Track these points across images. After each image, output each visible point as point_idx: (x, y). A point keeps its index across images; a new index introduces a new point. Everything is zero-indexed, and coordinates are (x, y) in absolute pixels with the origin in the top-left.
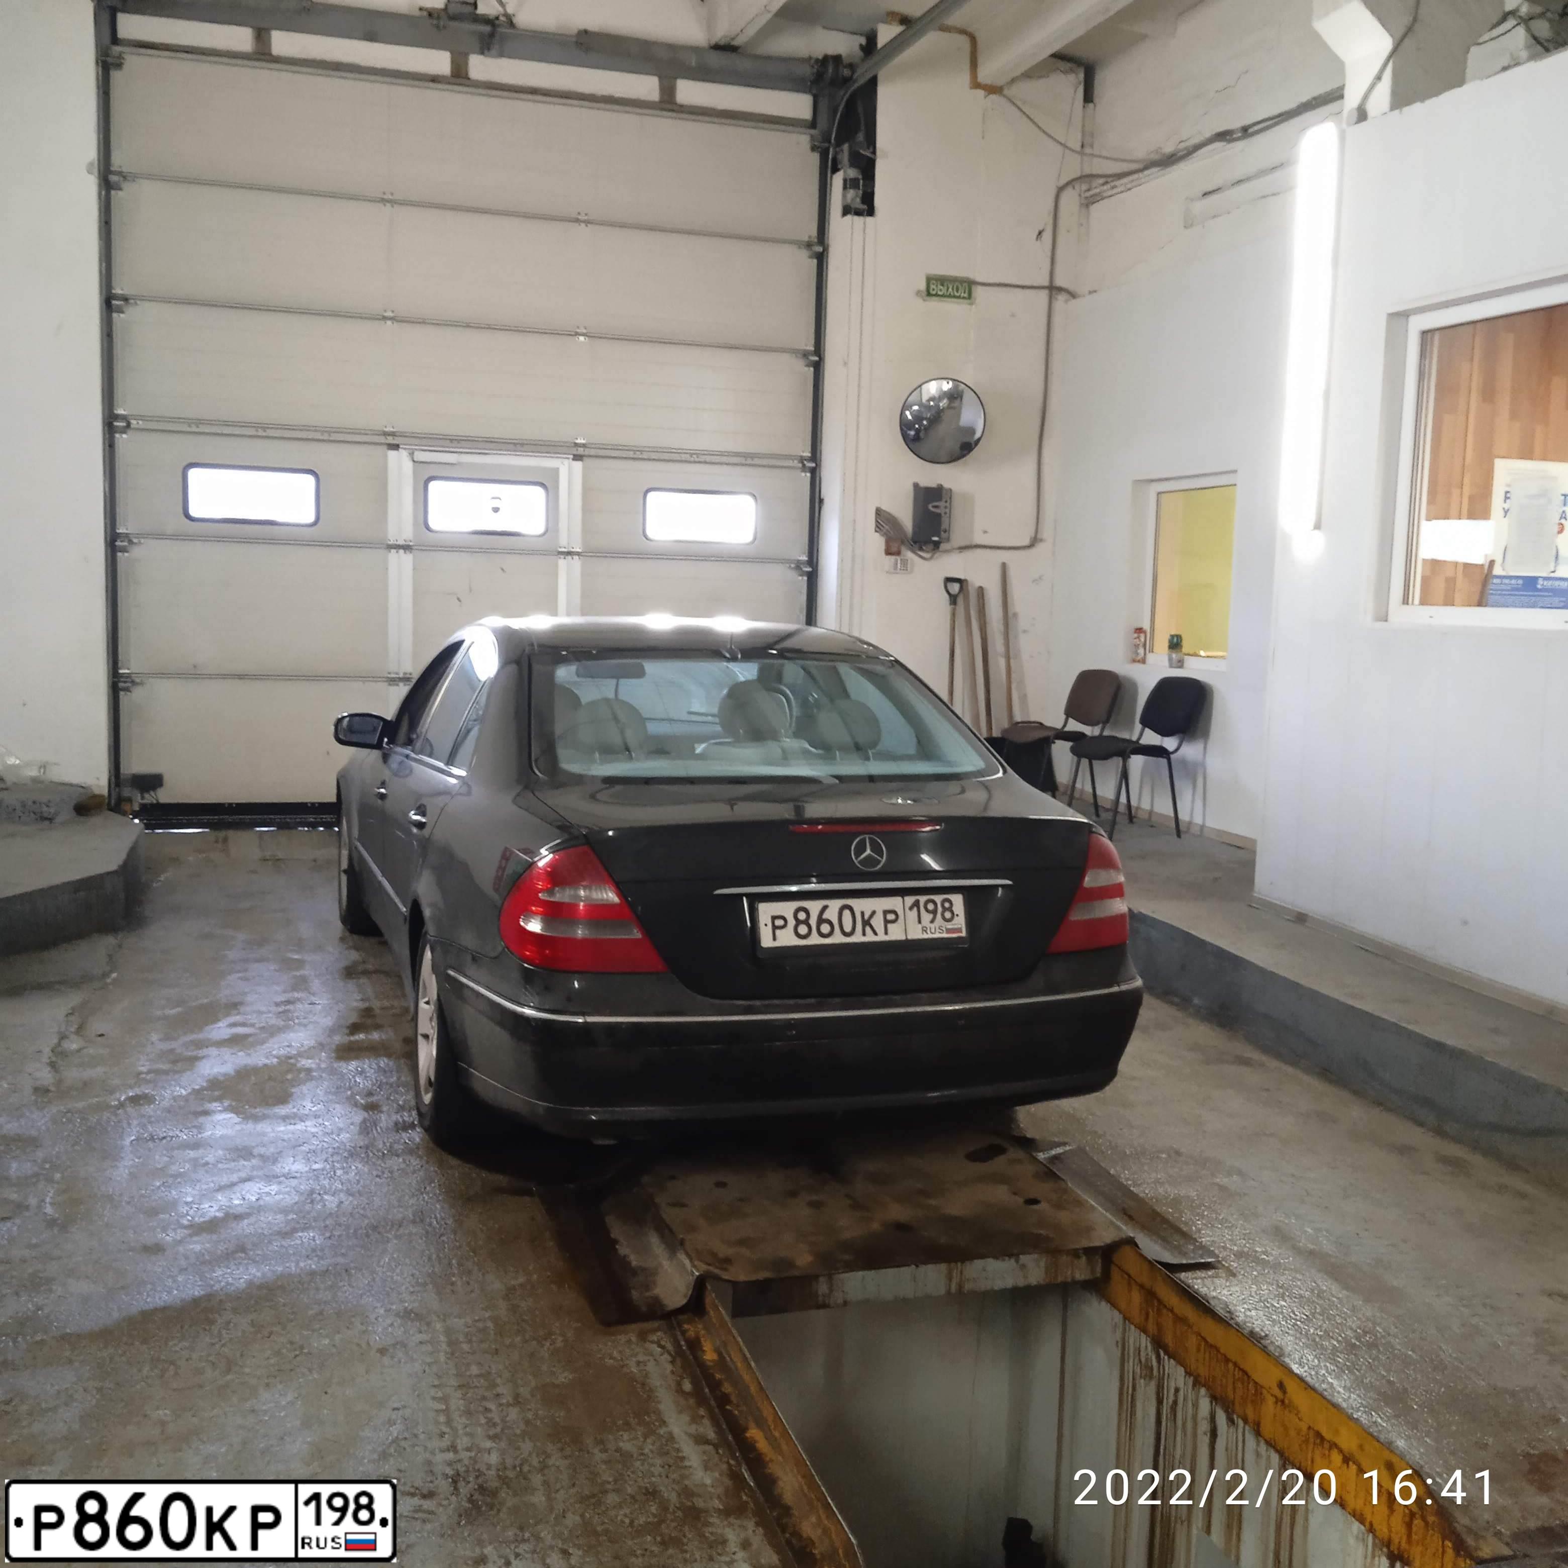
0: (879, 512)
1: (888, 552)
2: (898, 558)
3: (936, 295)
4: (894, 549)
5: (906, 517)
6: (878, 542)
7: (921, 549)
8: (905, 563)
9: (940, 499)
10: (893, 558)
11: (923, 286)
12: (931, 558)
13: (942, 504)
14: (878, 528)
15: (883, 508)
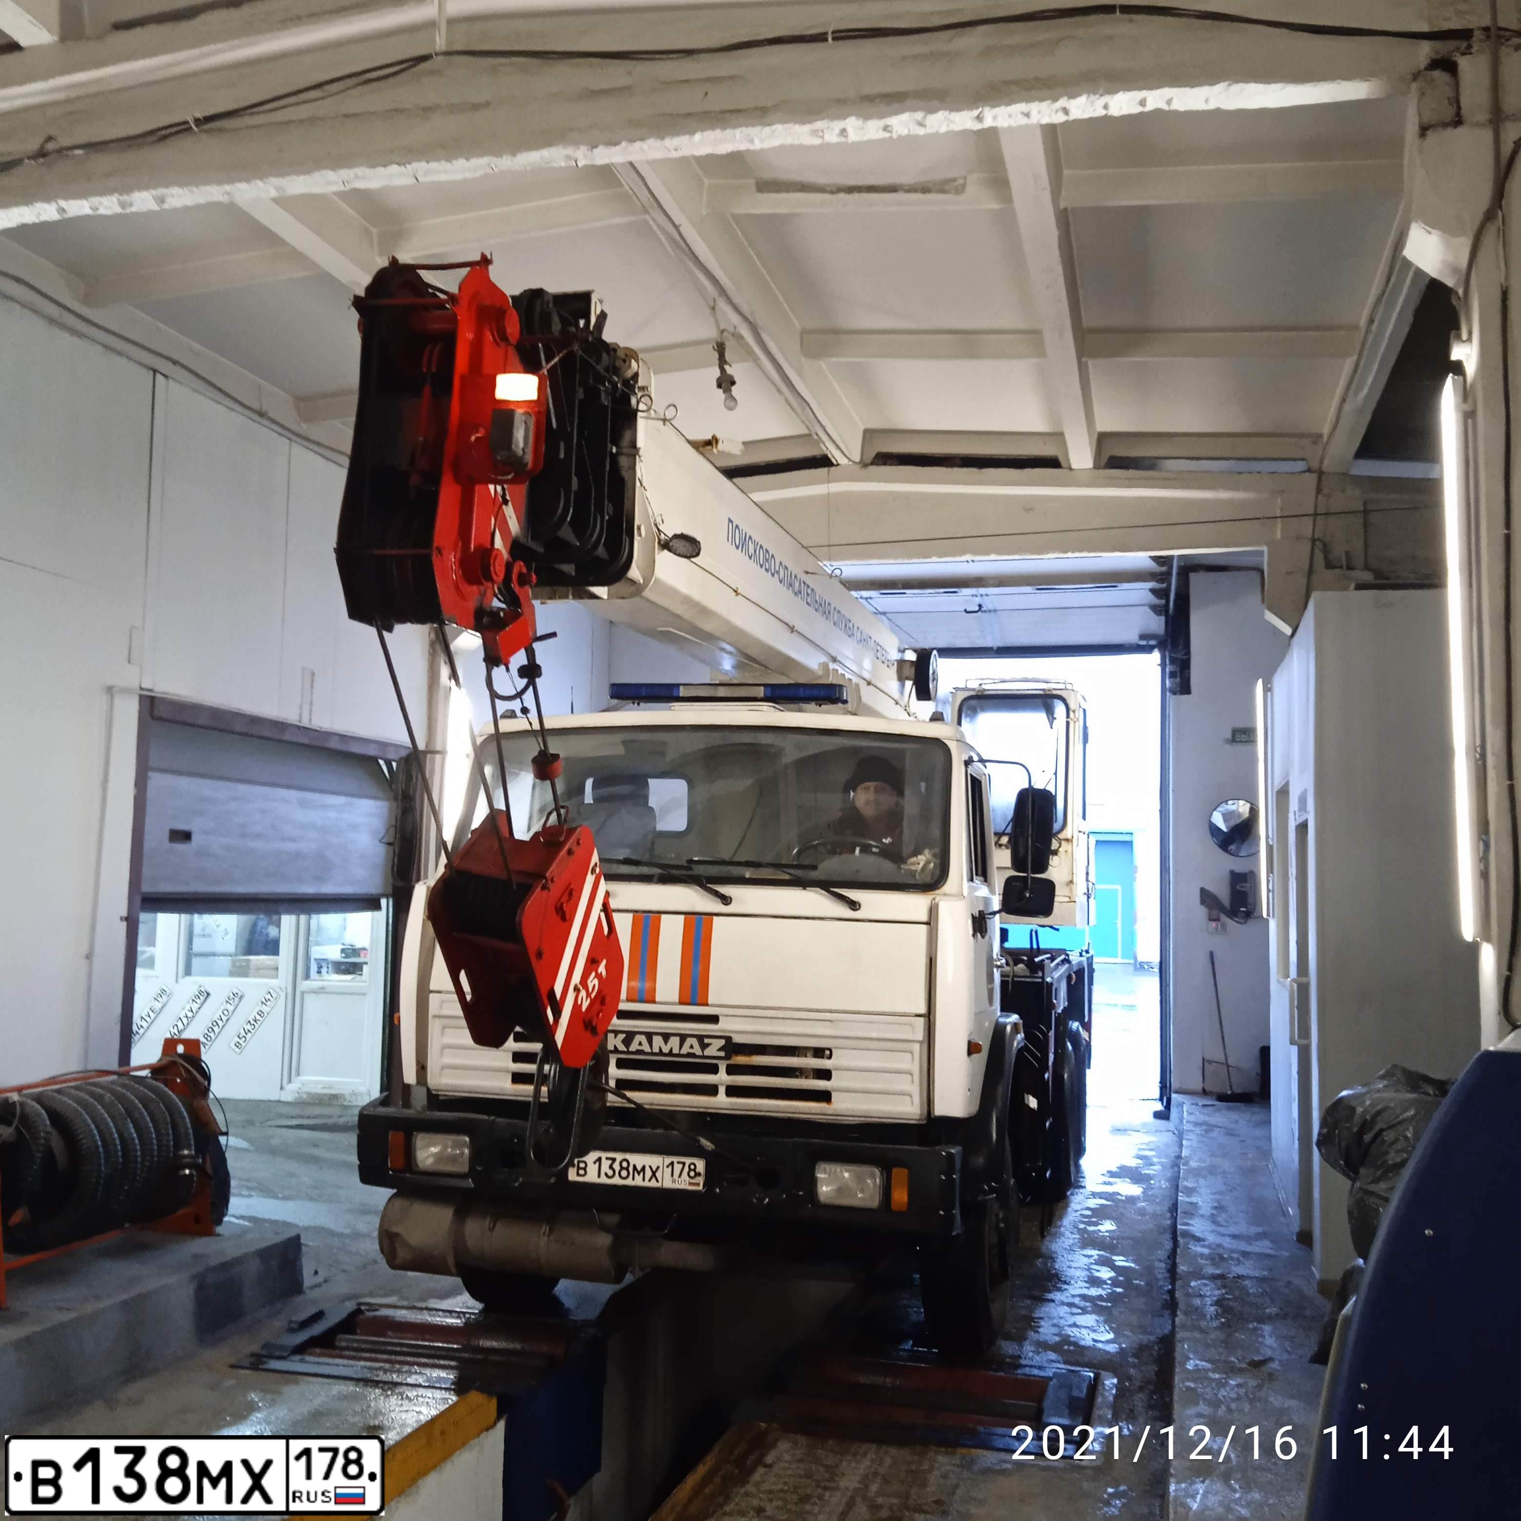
0: (1203, 891)
1: (1211, 920)
2: (1219, 924)
3: (1241, 742)
4: (1214, 917)
5: (1223, 893)
6: (1202, 912)
7: (1236, 916)
8: (1224, 926)
9: (1246, 881)
10: (1213, 924)
11: (1229, 735)
12: (1245, 923)
13: (1248, 885)
14: (1203, 902)
15: (1207, 888)
